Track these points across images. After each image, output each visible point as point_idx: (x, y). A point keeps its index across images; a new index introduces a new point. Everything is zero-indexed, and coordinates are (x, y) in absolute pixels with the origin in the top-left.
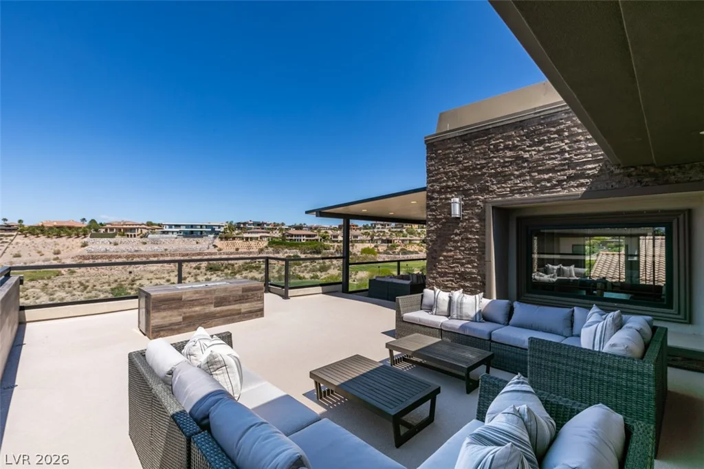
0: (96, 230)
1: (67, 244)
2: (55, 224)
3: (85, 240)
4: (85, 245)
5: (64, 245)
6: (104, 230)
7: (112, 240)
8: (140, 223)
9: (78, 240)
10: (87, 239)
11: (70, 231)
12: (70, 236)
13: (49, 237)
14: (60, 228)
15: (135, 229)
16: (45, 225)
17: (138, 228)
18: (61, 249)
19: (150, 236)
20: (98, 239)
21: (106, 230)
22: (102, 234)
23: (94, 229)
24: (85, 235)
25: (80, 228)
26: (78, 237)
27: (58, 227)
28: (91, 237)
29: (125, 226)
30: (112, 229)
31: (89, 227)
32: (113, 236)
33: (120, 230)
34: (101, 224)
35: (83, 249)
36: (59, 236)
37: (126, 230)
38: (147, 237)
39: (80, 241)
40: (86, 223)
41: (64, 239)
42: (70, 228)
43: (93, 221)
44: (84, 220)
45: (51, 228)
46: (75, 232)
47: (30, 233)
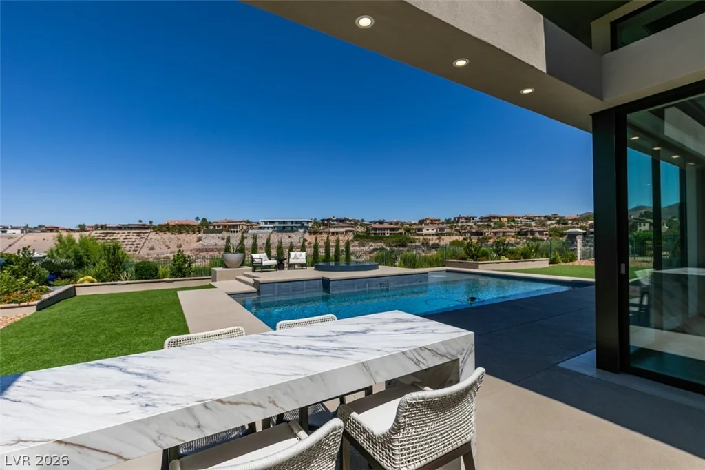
0: (207, 227)
1: (186, 239)
2: (176, 222)
3: (200, 235)
4: (199, 240)
5: (184, 240)
6: (213, 227)
7: (220, 235)
8: (241, 220)
9: (194, 235)
10: (201, 235)
11: (188, 228)
12: (188, 232)
13: (172, 234)
14: (181, 226)
15: (237, 225)
16: (170, 224)
17: (239, 225)
18: (182, 243)
19: (250, 231)
20: (209, 235)
21: (215, 227)
22: (212, 230)
24: (199, 231)
25: (195, 226)
26: (194, 233)
27: (179, 225)
28: (204, 233)
29: (229, 224)
30: (219, 226)
31: (202, 224)
32: (220, 232)
33: (225, 226)
34: (210, 223)
35: (198, 243)
36: (180, 233)
37: (230, 226)
38: (247, 232)
39: (195, 237)
40: (199, 222)
41: (183, 235)
42: (188, 226)
43: (204, 220)
44: (197, 219)
45: (174, 226)
46: (192, 229)
47: (159, 230)
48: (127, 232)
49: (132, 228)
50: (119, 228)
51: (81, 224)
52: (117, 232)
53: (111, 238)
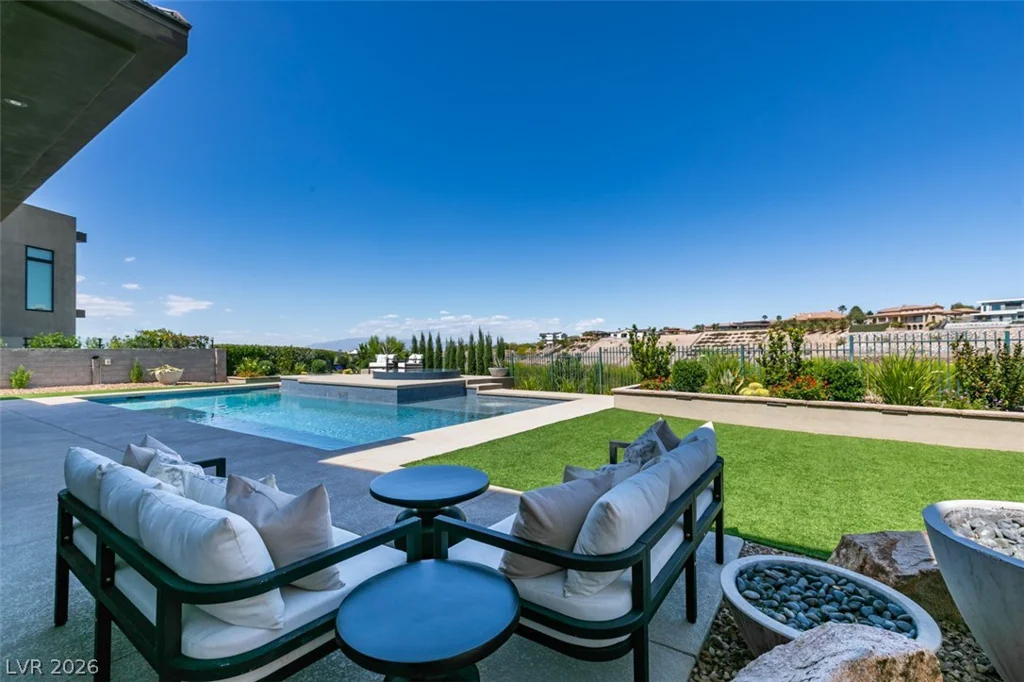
0: (860, 322)
1: (820, 342)
2: (810, 316)
3: (843, 335)
4: (841, 343)
5: (816, 343)
6: (871, 321)
7: (881, 334)
8: (931, 305)
9: (834, 336)
10: (846, 334)
11: (824, 324)
12: (824, 331)
14: (814, 321)
15: (921, 316)
16: (798, 319)
17: (927, 315)
19: (948, 326)
20: (861, 334)
21: (875, 321)
22: (868, 326)
23: (857, 320)
24: (843, 329)
25: (836, 320)
26: (834, 332)
27: (811, 321)
28: (850, 331)
29: (903, 313)
30: (882, 319)
31: (849, 317)
32: (883, 328)
33: (896, 318)
34: (868, 313)
35: (839, 348)
36: (812, 331)
37: (905, 318)
38: (943, 328)
39: (836, 337)
40: (846, 313)
41: (817, 335)
42: (825, 320)
43: (856, 309)
44: (842, 308)
45: (804, 322)
46: (830, 325)
47: (782, 329)
48: (739, 332)
49: (748, 327)
50: (733, 327)
51: (700, 324)
52: (728, 332)
53: (722, 340)
